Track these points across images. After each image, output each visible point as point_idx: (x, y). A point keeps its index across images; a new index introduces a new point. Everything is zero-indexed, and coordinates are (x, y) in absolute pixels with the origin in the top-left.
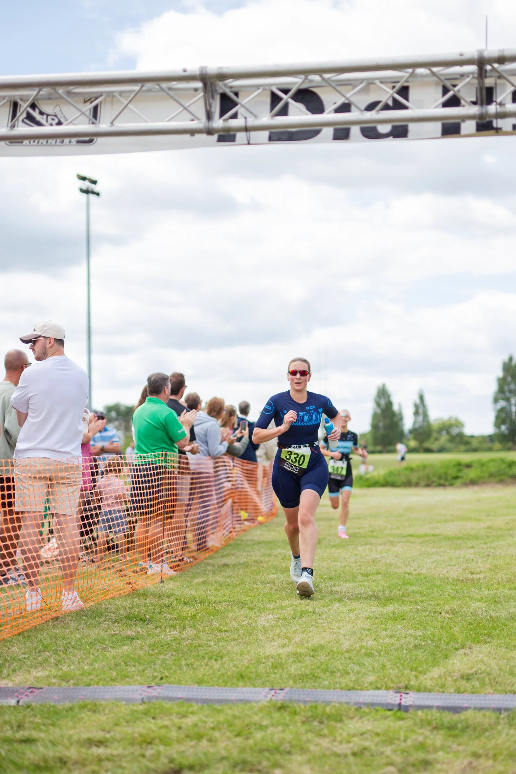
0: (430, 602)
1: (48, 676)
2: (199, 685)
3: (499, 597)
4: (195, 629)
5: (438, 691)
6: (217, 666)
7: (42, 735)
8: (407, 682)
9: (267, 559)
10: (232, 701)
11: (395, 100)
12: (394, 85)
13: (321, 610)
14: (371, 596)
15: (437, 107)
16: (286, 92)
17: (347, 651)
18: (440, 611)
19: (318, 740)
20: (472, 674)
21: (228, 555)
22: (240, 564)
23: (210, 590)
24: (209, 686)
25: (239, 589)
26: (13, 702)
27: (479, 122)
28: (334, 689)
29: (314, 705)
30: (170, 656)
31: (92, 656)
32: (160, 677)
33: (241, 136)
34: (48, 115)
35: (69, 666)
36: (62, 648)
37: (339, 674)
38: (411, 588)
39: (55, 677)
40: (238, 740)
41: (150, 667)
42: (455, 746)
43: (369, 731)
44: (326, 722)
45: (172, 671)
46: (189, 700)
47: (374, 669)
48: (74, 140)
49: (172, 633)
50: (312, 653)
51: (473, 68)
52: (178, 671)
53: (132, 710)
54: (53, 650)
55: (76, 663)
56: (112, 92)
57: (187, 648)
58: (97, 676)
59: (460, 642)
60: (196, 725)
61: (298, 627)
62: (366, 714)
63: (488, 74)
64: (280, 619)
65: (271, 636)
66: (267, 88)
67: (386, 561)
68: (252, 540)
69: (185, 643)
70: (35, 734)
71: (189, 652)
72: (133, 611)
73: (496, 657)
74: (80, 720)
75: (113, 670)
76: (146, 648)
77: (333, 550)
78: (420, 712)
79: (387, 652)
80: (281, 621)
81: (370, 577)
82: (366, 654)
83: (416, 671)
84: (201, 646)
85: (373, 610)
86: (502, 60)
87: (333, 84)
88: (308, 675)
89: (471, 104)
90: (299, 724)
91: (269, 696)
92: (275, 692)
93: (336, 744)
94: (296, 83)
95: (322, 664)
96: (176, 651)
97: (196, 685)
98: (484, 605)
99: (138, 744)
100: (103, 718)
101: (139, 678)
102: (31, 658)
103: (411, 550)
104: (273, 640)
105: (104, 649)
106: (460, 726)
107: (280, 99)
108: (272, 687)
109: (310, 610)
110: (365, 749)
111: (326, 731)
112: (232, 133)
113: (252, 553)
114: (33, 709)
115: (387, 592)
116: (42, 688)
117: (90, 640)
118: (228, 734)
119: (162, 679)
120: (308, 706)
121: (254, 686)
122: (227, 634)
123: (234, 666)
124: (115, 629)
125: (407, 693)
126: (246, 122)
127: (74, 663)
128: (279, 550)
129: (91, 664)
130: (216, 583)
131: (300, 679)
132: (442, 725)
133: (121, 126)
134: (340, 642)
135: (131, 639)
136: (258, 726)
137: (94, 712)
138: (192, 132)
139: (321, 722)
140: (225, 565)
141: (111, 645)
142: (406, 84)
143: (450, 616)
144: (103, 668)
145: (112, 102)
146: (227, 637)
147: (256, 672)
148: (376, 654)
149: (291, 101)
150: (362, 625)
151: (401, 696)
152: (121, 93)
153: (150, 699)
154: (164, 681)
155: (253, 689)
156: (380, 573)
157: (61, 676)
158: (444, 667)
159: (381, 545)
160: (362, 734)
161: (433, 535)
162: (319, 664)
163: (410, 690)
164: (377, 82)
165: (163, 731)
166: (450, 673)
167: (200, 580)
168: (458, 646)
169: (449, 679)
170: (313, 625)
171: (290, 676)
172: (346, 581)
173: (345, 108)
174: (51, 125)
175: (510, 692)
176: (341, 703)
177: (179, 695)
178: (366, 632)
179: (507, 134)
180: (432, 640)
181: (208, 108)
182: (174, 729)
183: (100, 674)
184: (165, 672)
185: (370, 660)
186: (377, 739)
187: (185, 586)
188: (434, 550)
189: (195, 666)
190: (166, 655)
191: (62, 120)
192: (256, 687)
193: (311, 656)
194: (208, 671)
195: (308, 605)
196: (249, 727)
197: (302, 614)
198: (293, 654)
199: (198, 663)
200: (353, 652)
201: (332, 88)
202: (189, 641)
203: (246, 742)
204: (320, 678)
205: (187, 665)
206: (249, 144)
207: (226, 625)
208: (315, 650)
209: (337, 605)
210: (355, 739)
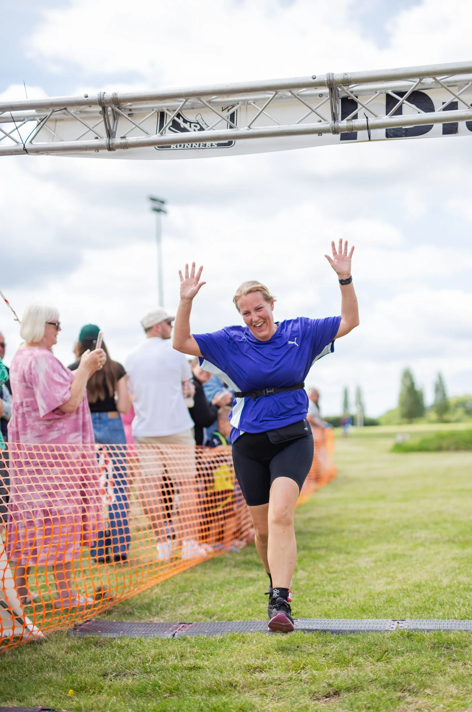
1: (193, 613)
2: (328, 618)
4: (307, 571)
6: (337, 601)
7: (206, 663)
10: (363, 631)
13: (410, 553)
14: (448, 540)
17: (448, 587)
19: (452, 664)
21: (310, 510)
24: (337, 618)
26: (170, 636)
28: (448, 619)
29: (436, 632)
31: (225, 596)
33: (362, 134)
34: (191, 123)
35: (208, 605)
36: (197, 590)
37: (448, 607)
39: (198, 613)
40: (380, 664)
44: (453, 647)
45: (299, 607)
46: (325, 631)
48: (215, 143)
50: (417, 589)
53: (277, 640)
54: (190, 591)
55: (213, 601)
56: (247, 100)
57: (305, 587)
58: (235, 612)
60: (339, 652)
61: (395, 568)
64: (377, 561)
65: (376, 576)
66: (384, 91)
67: (449, 512)
69: (302, 583)
70: (200, 663)
71: (308, 591)
74: (234, 649)
75: (246, 606)
77: (399, 504)
80: (379, 563)
82: (465, 589)
84: (318, 585)
85: (456, 552)
87: (445, 85)
88: (422, 608)
90: (429, 650)
91: (395, 627)
92: (398, 623)
94: (411, 86)
97: (325, 618)
99: (293, 669)
100: (254, 648)
102: (173, 598)
104: (378, 578)
105: (233, 589)
107: (396, 101)
108: (394, 618)
109: (400, 553)
111: (455, 656)
112: (354, 131)
114: (189, 642)
115: (461, 537)
116: (191, 624)
117: (219, 583)
118: (371, 659)
120: (432, 633)
121: (377, 617)
122: (335, 575)
123: (354, 601)
124: (237, 573)
126: (367, 121)
127: (210, 602)
129: (226, 603)
131: (415, 611)
133: (257, 128)
134: (439, 579)
135: (253, 580)
136: (395, 652)
137: (244, 643)
138: (320, 132)
139: (448, 647)
140: (310, 518)
141: (238, 586)
144: (238, 605)
145: (247, 109)
146: (337, 577)
147: (375, 606)
149: (406, 103)
150: (451, 565)
152: (255, 101)
155: (377, 620)
156: (448, 522)
157: (203, 613)
159: (438, 498)
162: (427, 598)
170: (408, 566)
171: (405, 608)
172: (421, 529)
173: (453, 106)
174: (195, 130)
176: (461, 631)
177: (315, 627)
178: (457, 571)
181: (334, 111)
183: (237, 612)
189: (317, 602)
191: (204, 126)
192: (379, 618)
193: (417, 591)
194: (331, 606)
195: (396, 549)
196: (387, 653)
197: (395, 556)
198: (400, 590)
199: (320, 600)
200: (453, 587)
201: (444, 89)
202: (304, 582)
203: (389, 666)
204: (433, 610)
205: (310, 601)
206: (370, 140)
207: (331, 567)
208: (418, 587)
209: (422, 549)
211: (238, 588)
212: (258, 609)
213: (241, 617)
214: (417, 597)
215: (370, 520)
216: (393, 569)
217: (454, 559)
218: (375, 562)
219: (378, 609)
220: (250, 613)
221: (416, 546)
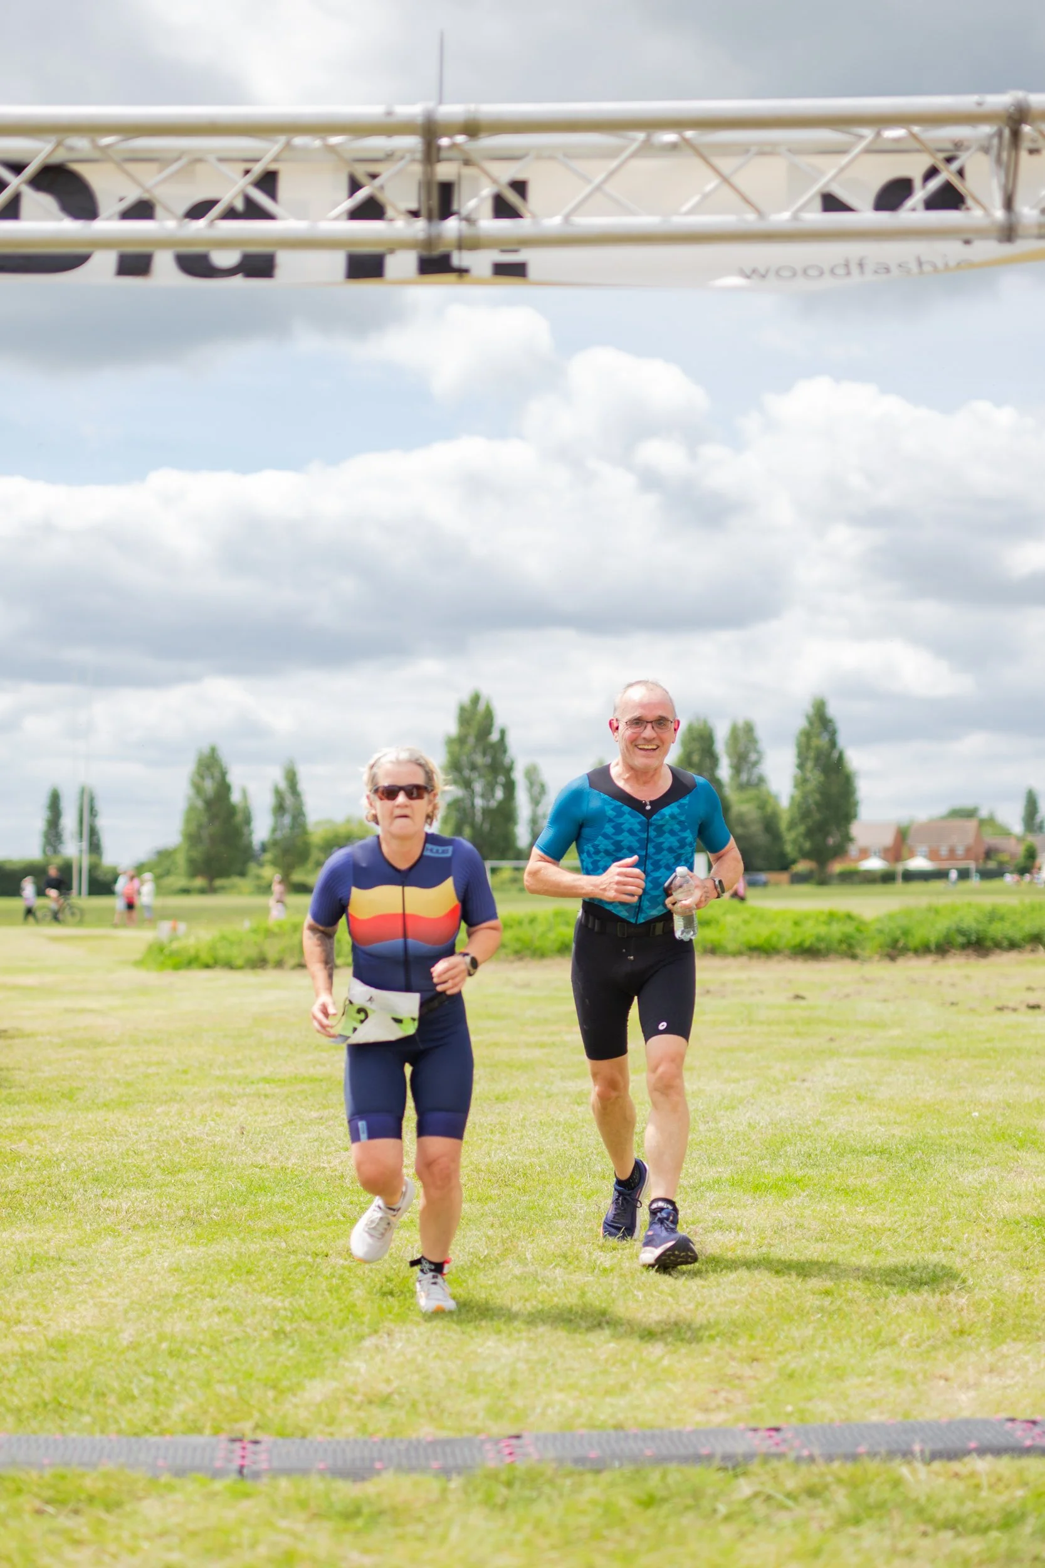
5: (321, 1433)
11: (249, 201)
12: (248, 166)
14: (183, 1219)
15: (337, 218)
16: (17, 168)
17: (128, 1348)
19: (70, 1553)
20: (391, 1394)
27: (425, 253)
28: (103, 1433)
29: (59, 1472)
37: (113, 1399)
38: (264, 1200)
42: (355, 1556)
43: (176, 1526)
44: (86, 1511)
51: (412, 142)
59: (367, 1322)
61: (26, 1293)
62: (170, 1488)
63: (443, 154)
77: (102, 1115)
78: (283, 1483)
79: (215, 1348)
81: (180, 1176)
82: (171, 1353)
83: (274, 1387)
86: (472, 129)
87: (117, 158)
88: (48, 1404)
89: (409, 216)
90: (28, 1516)
94: (40, 151)
95: (76, 1379)
103: (265, 1114)
106: (366, 1510)
107: (4, 185)
109: (52, 1253)
111: (85, 1532)
120: (46, 1475)
125: (256, 1441)
132: (330, 1508)
134: (116, 1328)
139: (75, 1512)
142: (273, 167)
143: (346, 1263)
148: (192, 1351)
149: (26, 190)
150: (162, 1286)
151: (244, 1446)
158: (335, 1378)
159: (202, 1101)
160: (162, 1534)
161: (312, 1080)
162: (71, 1377)
163: (262, 1431)
164: (212, 160)
168: (364, 1331)
169: (344, 1405)
172: (129, 1186)
173: (142, 210)
178: (170, 1305)
179: (479, 281)
186: (193, 1545)
188: (314, 1114)
195: (47, 1241)
197: (37, 1262)
198: (13, 1355)
200: (143, 1349)
204: (74, 1409)
208: (61, 1346)
209: (109, 1241)
210: (146, 1545)
215: (18, 1157)
216: (19, 1296)
221: (99, 1233)
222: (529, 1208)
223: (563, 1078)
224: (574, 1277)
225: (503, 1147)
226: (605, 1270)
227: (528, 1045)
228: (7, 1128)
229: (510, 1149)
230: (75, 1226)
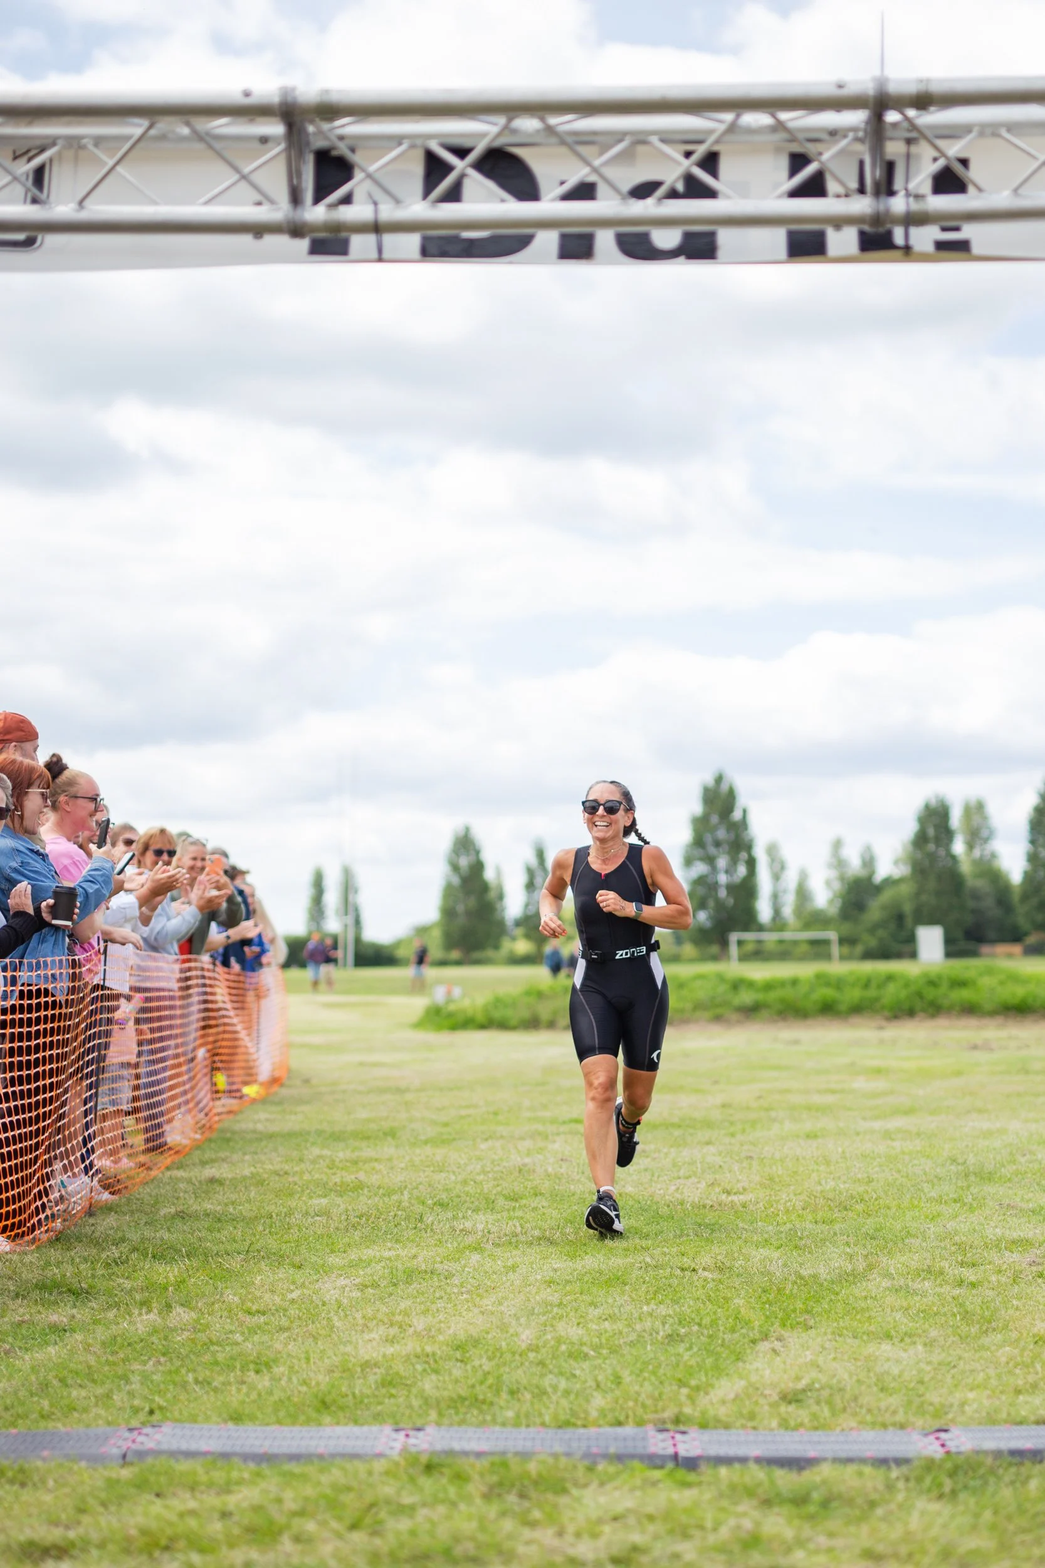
0: (665, 1249)
2: (237, 1424)
3: (801, 1238)
4: (193, 1309)
5: (744, 1427)
6: (263, 1382)
8: (676, 1410)
9: (296, 1169)
10: (321, 1457)
11: (690, 179)
12: (689, 148)
13: (446, 1267)
14: (539, 1238)
15: (780, 196)
16: (461, 153)
17: (531, 1349)
18: (693, 1265)
19: (528, 1533)
20: (804, 1391)
21: (213, 1161)
22: (244, 1178)
23: (200, 1231)
24: (261, 1425)
25: (261, 1228)
28: (528, 1426)
29: (496, 1459)
30: (154, 1365)
32: (147, 1409)
33: (360, 243)
37: (528, 1396)
40: (358, 1538)
41: (119, 1389)
43: (628, 1510)
44: (533, 1494)
45: (169, 1395)
46: (225, 1456)
47: (598, 1386)
49: (145, 1317)
50: (458, 1355)
51: (857, 118)
52: (183, 1397)
53: (107, 1479)
56: (78, 138)
57: (188, 1349)
58: (6, 1408)
59: (756, 1328)
60: (257, 1509)
61: (409, 1303)
62: (611, 1478)
64: (366, 1287)
65: (361, 1322)
66: (419, 143)
67: (546, 1171)
68: (254, 1131)
69: (179, 1338)
71: (192, 1356)
72: (49, 1274)
73: (839, 1355)
75: (37, 1395)
76: (97, 1348)
77: (428, 1150)
78: (723, 1471)
79: (614, 1351)
80: (370, 1290)
81: (524, 1202)
82: (571, 1355)
83: (687, 1386)
84: (218, 1344)
85: (555, 1266)
86: (923, 101)
90: (478, 1501)
91: (398, 1445)
92: (407, 1436)
93: (569, 1538)
95: (485, 1375)
96: (164, 1355)
97: (230, 1425)
98: (776, 1255)
99: (141, 1551)
100: (48, 1498)
101: (102, 1412)
104: (366, 1328)
105: (8, 1352)
106: (815, 1496)
107: (448, 168)
108: (397, 1424)
109: (423, 1267)
110: (635, 1549)
111: (536, 1514)
112: (344, 234)
113: (263, 1158)
115: (568, 1231)
118: (334, 1524)
119: (151, 1412)
120: (486, 1462)
121: (356, 1422)
122: (262, 1319)
123: (304, 1383)
124: (21, 1311)
125: (684, 1433)
126: (376, 211)
128: (316, 1151)
130: (208, 1215)
131: (449, 1407)
132: (778, 1495)
133: (101, 209)
134: (511, 1331)
135: (60, 1331)
136: (394, 1507)
137: (23, 1485)
138: (258, 230)
139: (522, 1496)
140: (212, 1180)
141: (21, 1344)
142: (714, 148)
143: (717, 1276)
144: (16, 1393)
145: (76, 159)
146: (266, 1323)
147: (354, 1394)
148: (592, 1353)
149: (473, 174)
150: (542, 1296)
151: (673, 1438)
152: (98, 141)
153: (141, 1455)
154: (157, 1416)
155: (356, 1430)
156: (541, 1194)
158: (741, 1378)
159: (522, 1138)
160: (615, 1519)
162: (480, 1376)
163: (684, 1424)
164: (654, 139)
165: (193, 1523)
166: (757, 1389)
167: (173, 1210)
168: (758, 1336)
169: (762, 1401)
170: (441, 1298)
171: (426, 1401)
172: (476, 1210)
173: (584, 191)
175: (894, 1424)
176: (555, 1456)
177: (203, 1446)
178: (556, 1312)
179: (924, 258)
180: (699, 1325)
181: (295, 182)
182: (216, 1515)
183: (13, 1406)
184: (157, 1398)
185: (586, 1365)
186: (651, 1528)
187: (142, 1222)
189: (215, 1384)
190: (145, 1363)
192: (362, 1425)
193: (457, 1360)
194: (248, 1395)
195: (415, 1257)
196: (374, 1510)
197: (410, 1276)
198: (417, 1356)
199: (221, 1379)
200: (543, 1351)
201: (564, 150)
202: (186, 1334)
203: (378, 1541)
204: (492, 1404)
205: (197, 1382)
206: (380, 260)
207: (255, 1299)
208: (462, 1348)
209: (475, 1257)
210: (607, 1529)
211: (20, 1348)
212: (66, 1402)
213: (20, 1421)
214: (457, 1373)
215: (359, 1186)
216: (403, 1306)
217: (550, 1283)
218: (363, 1287)
219: (359, 1402)
220: (44, 1413)
221: (462, 1252)
222: (876, 1230)
223: (864, 1119)
224: (946, 1289)
225: (832, 1176)
226: (973, 1285)
227: (819, 1092)
228: (341, 1161)
229: (839, 1178)
230: (436, 1245)
